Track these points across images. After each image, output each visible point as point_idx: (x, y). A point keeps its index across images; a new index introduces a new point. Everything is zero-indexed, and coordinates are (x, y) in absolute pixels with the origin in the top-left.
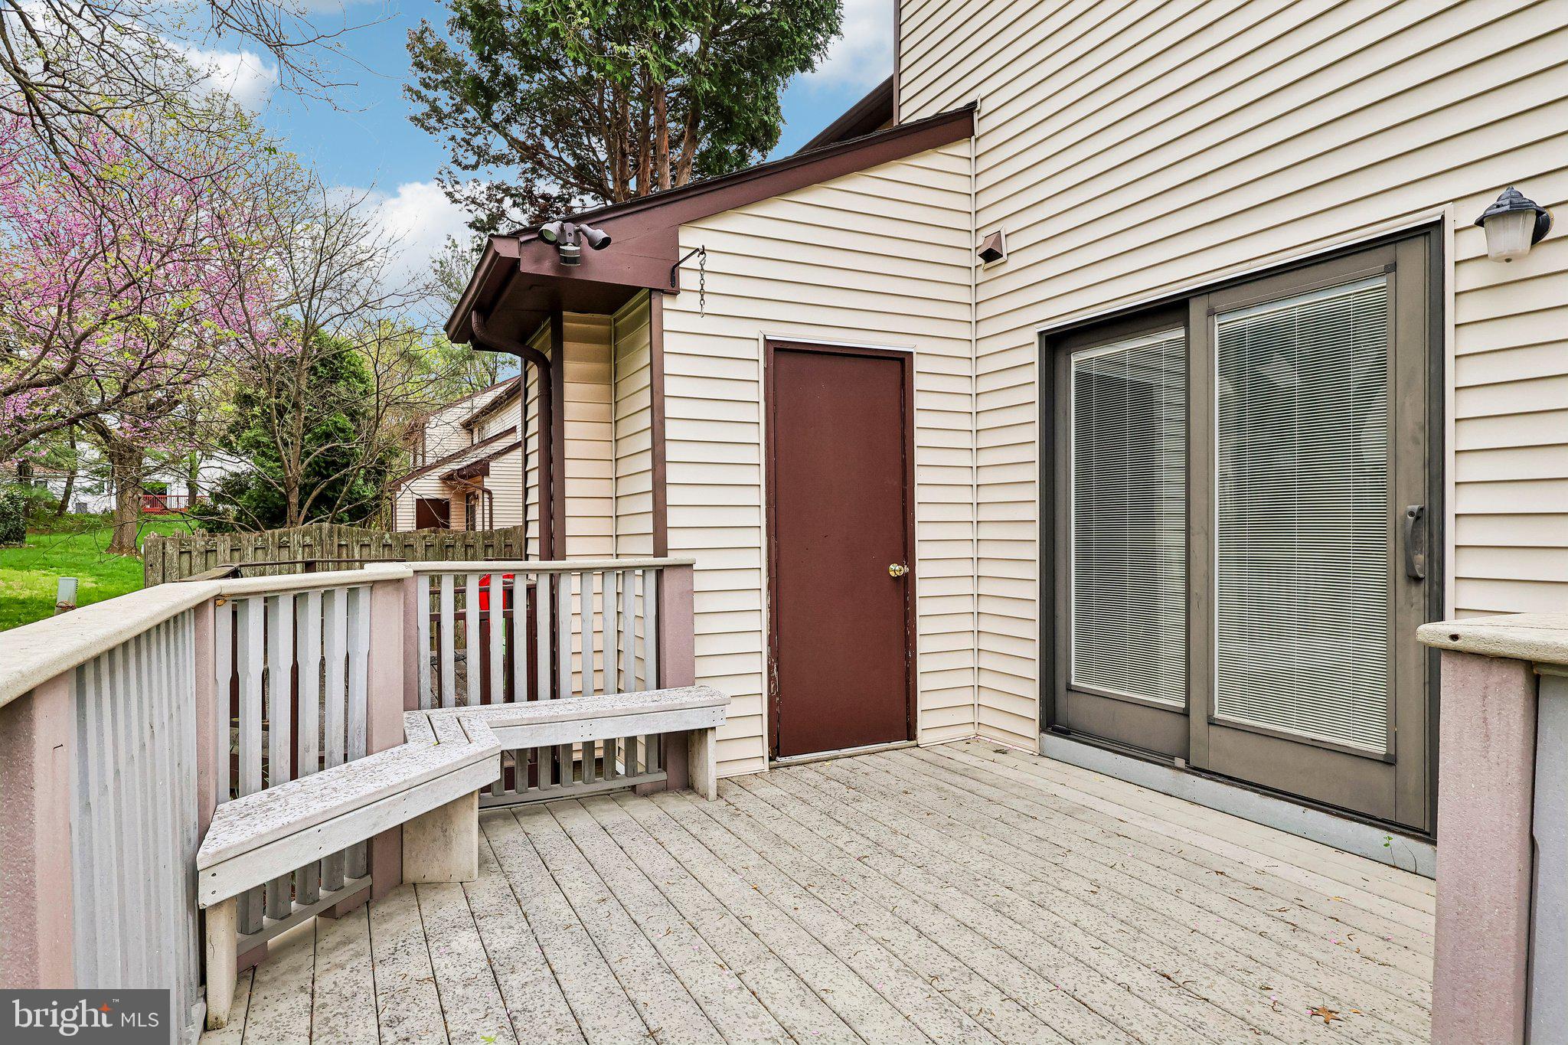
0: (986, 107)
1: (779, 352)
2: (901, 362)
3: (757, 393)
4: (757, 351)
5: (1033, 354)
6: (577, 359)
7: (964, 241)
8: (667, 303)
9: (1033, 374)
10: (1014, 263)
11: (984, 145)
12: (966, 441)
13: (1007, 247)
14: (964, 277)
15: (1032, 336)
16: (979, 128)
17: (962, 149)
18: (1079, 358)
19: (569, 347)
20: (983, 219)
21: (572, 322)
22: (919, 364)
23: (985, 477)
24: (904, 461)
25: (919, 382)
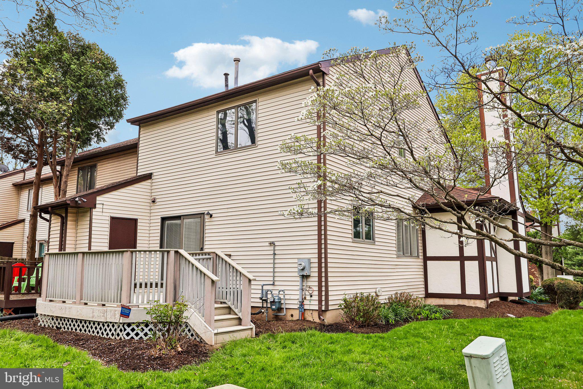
0: (154, 174)
1: (112, 219)
2: (136, 220)
3: (108, 226)
4: (109, 219)
5: (160, 221)
6: (70, 217)
7: (149, 198)
8: (94, 210)
9: (159, 224)
10: (158, 204)
11: (154, 181)
12: (147, 235)
13: (157, 200)
14: (148, 204)
15: (159, 217)
16: (153, 178)
17: (149, 181)
18: (167, 222)
19: (69, 215)
20: (153, 194)
21: (70, 210)
22: (139, 221)
23: (151, 242)
24: (135, 239)
25: (139, 224)
